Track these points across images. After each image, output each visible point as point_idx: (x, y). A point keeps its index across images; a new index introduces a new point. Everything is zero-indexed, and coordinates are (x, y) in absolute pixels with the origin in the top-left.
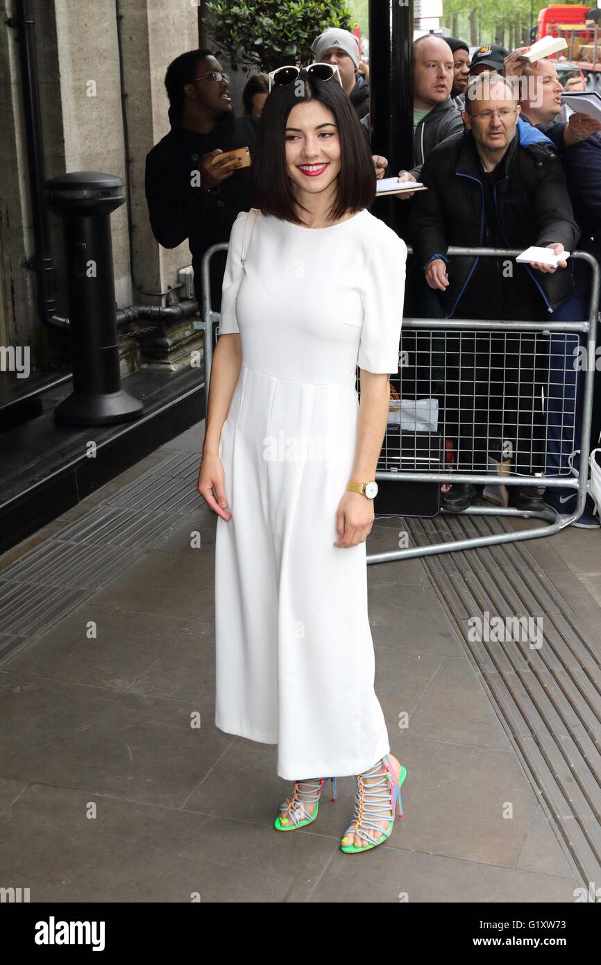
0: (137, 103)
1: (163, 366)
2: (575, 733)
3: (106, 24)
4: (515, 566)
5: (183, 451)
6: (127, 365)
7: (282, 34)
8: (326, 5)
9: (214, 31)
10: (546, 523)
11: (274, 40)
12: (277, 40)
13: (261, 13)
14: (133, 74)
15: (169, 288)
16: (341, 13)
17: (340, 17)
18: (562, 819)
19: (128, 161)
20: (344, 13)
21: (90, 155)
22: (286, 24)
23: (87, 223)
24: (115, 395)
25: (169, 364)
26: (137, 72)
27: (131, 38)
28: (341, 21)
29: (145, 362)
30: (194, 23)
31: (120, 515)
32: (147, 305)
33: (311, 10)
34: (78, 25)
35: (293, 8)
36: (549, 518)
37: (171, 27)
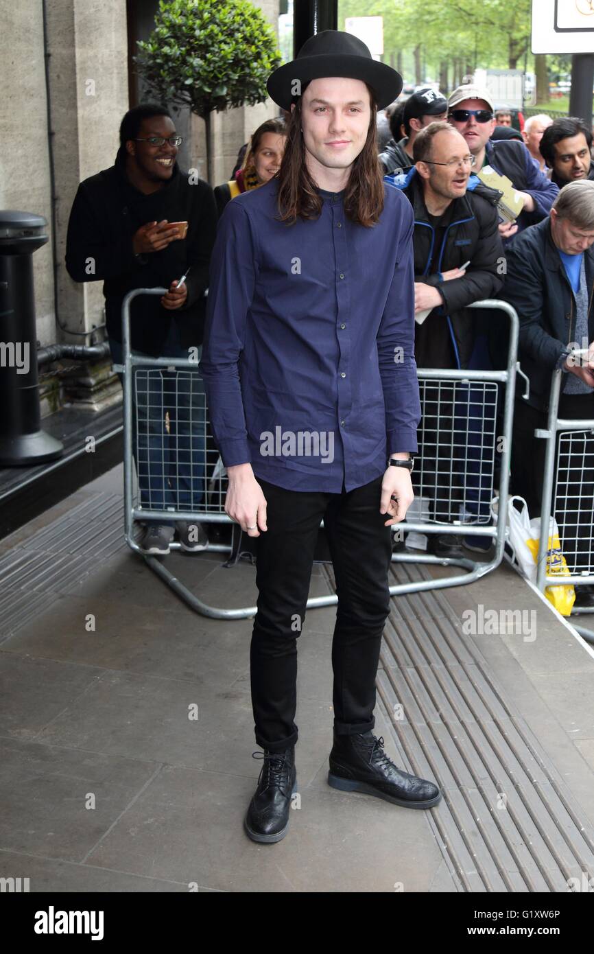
0: (64, 141)
1: (86, 406)
2: (482, 787)
3: (34, 62)
4: (431, 615)
5: (103, 493)
6: (49, 404)
7: (212, 75)
8: (257, 47)
9: (143, 70)
10: (464, 571)
11: (205, 81)
12: (208, 81)
13: (193, 53)
14: (59, 113)
15: (94, 327)
16: (272, 55)
17: (271, 60)
18: (466, 875)
19: (54, 199)
20: (275, 56)
21: (15, 192)
22: (217, 65)
23: (9, 261)
24: (35, 435)
25: (92, 403)
26: (64, 110)
27: (58, 77)
28: (272, 63)
29: (68, 401)
30: (123, 62)
31: (36, 558)
32: (71, 343)
33: (242, 52)
34: (4, 62)
35: (223, 50)
36: (467, 566)
37: (99, 66)
